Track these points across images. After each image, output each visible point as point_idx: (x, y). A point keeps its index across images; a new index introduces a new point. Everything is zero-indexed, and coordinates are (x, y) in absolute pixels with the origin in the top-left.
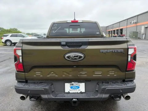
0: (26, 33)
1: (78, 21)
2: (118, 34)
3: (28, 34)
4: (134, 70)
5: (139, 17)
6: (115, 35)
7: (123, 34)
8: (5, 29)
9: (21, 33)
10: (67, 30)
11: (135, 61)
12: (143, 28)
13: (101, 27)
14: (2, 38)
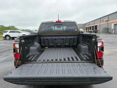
0: (21, 30)
1: (61, 21)
2: (93, 30)
3: (23, 30)
4: (102, 59)
5: (110, 16)
6: (91, 31)
7: (97, 29)
8: (5, 27)
9: (17, 29)
10: (53, 27)
11: (103, 52)
12: (113, 25)
13: (78, 24)
14: (3, 34)
